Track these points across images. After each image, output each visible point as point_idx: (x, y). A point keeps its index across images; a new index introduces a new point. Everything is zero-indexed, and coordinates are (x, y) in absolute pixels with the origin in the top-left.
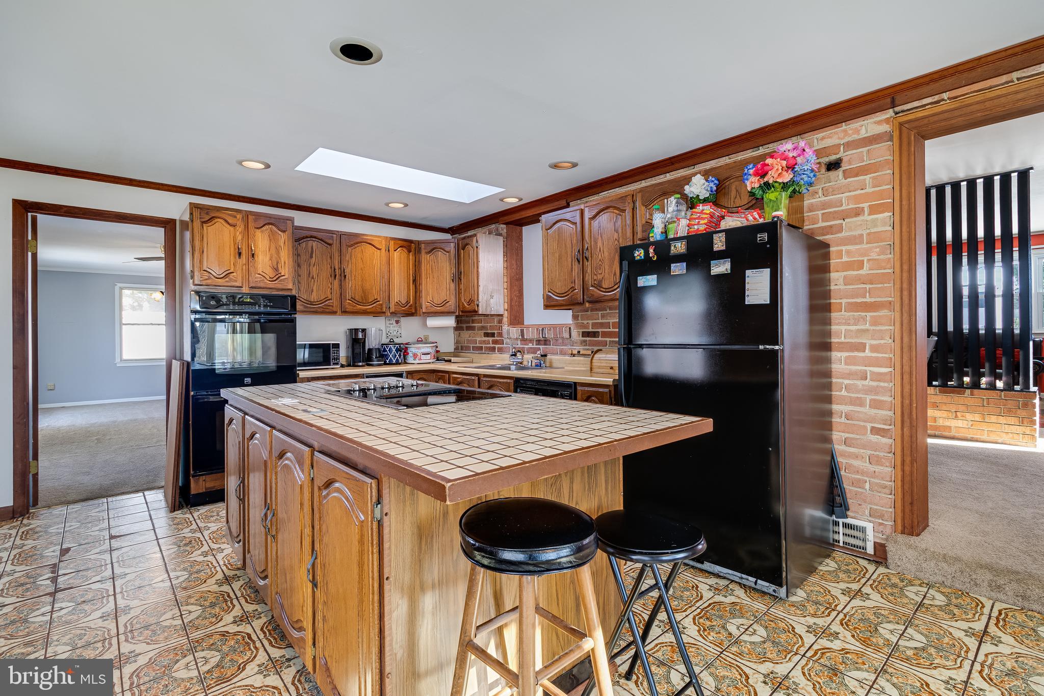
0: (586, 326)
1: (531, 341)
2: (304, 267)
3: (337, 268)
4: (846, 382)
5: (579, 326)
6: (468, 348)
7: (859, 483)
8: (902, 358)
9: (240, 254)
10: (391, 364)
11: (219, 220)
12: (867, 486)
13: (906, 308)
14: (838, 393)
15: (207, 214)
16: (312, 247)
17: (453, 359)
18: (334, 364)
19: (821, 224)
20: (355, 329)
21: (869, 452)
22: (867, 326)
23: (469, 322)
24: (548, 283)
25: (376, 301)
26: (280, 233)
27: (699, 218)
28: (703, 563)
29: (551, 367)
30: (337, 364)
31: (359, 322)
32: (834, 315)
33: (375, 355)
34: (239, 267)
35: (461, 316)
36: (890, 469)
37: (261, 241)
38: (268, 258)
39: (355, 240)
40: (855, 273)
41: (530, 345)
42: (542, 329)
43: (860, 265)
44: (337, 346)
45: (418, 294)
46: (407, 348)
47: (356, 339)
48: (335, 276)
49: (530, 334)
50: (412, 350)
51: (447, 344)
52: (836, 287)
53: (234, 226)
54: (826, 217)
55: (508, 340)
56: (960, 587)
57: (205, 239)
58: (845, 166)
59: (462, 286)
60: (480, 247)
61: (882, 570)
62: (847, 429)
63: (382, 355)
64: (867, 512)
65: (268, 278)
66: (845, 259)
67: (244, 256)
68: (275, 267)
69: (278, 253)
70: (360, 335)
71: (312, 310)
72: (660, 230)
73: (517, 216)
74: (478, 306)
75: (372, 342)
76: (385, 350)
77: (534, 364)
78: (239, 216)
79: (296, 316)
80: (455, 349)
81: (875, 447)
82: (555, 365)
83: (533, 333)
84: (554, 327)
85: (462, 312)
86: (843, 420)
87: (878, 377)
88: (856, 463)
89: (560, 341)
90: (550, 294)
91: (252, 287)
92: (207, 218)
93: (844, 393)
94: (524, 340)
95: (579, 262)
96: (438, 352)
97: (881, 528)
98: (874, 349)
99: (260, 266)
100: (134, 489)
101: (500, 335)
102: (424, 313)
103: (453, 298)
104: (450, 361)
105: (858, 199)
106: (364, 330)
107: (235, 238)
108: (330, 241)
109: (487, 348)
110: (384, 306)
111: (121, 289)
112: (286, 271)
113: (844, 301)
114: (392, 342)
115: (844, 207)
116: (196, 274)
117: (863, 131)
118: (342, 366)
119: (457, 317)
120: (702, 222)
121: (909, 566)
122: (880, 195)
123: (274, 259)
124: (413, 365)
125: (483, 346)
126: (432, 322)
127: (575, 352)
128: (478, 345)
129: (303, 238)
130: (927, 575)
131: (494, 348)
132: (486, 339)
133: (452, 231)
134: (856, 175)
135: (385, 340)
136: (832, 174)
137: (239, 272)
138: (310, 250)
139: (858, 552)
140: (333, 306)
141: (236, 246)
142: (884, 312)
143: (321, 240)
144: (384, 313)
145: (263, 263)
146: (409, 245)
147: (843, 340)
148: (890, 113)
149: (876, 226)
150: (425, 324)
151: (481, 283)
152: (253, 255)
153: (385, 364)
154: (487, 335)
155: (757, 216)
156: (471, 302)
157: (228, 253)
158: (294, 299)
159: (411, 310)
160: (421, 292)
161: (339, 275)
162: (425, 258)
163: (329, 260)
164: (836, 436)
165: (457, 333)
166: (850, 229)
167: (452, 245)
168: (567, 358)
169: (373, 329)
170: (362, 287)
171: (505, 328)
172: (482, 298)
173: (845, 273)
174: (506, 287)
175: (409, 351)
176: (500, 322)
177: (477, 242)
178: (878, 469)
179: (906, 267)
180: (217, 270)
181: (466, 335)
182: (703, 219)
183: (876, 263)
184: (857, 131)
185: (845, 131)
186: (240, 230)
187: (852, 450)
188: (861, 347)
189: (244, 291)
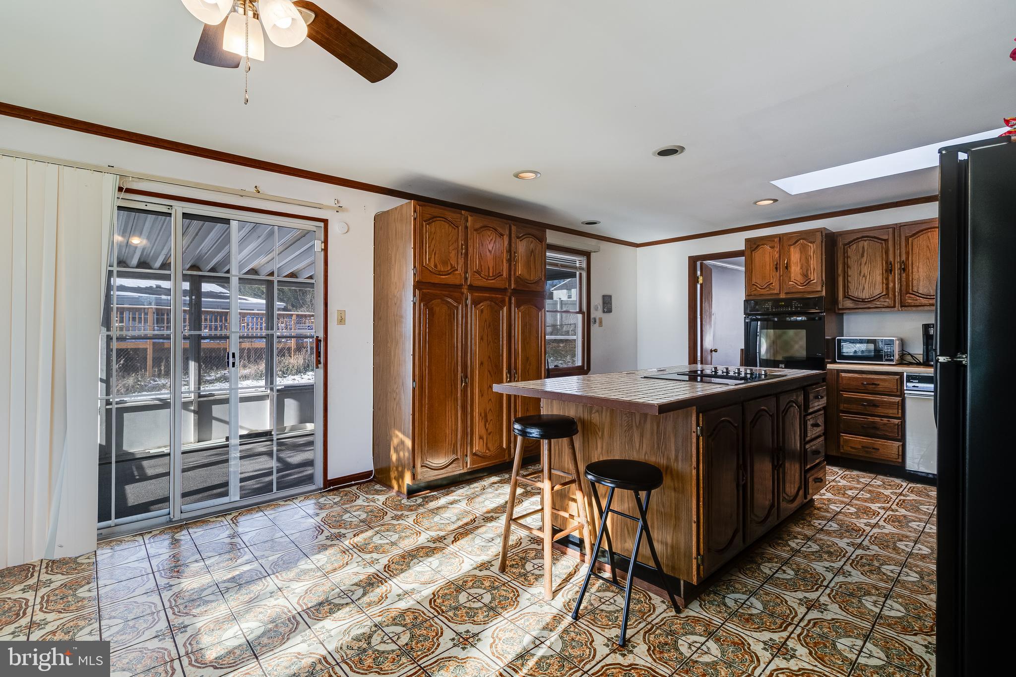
2: (854, 267)
3: (893, 262)
9: (777, 267)
11: (764, 246)
16: (863, 246)
18: (887, 360)
20: (928, 325)
26: (810, 244)
30: (891, 360)
34: (776, 278)
37: (794, 255)
38: (799, 268)
44: (889, 342)
47: (928, 336)
48: (892, 270)
53: (773, 248)
65: (799, 283)
67: (780, 269)
68: (805, 273)
69: (808, 261)
91: (787, 293)
99: (793, 275)
107: (773, 255)
108: (881, 236)
112: (816, 276)
116: (748, 288)
123: (804, 267)
129: (855, 240)
137: (777, 282)
138: (860, 250)
140: (887, 301)
141: (775, 263)
143: (873, 238)
145: (796, 270)
152: (788, 268)
157: (769, 268)
161: (897, 268)
180: (760, 283)
186: (777, 249)
189: (781, 297)
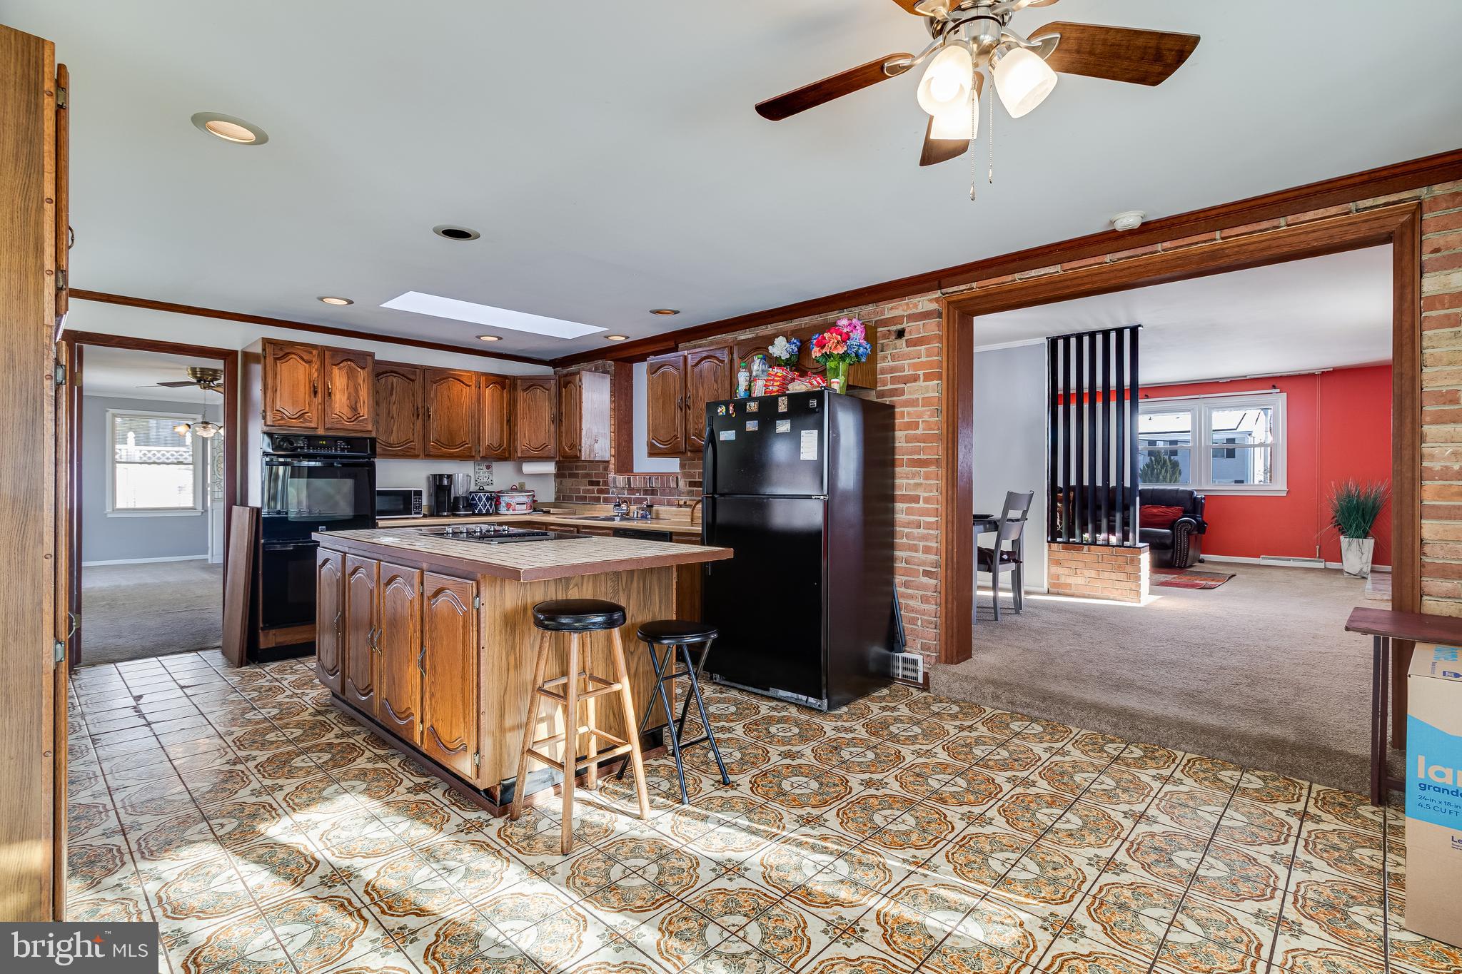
0: (693, 476)
1: (638, 490)
2: (383, 405)
3: (420, 406)
4: (906, 530)
5: (685, 475)
6: (570, 498)
7: (913, 621)
8: (947, 508)
9: (316, 393)
10: (480, 514)
11: (293, 356)
12: (919, 622)
13: (950, 465)
14: (900, 541)
15: (281, 349)
16: (392, 383)
17: (552, 510)
18: (415, 513)
19: (890, 387)
20: (440, 475)
21: (921, 593)
22: (921, 481)
23: (571, 469)
24: (653, 430)
25: (464, 443)
26: (359, 369)
27: (773, 380)
28: (768, 690)
29: (658, 518)
30: (419, 513)
31: (444, 467)
32: (898, 470)
33: (461, 503)
34: (314, 407)
35: (563, 462)
36: (935, 607)
37: (339, 380)
38: (346, 397)
39: (441, 375)
40: (913, 432)
41: (638, 495)
42: (649, 477)
43: (916, 425)
44: (419, 493)
45: (512, 437)
46: (499, 497)
47: (440, 487)
48: (418, 416)
49: (637, 483)
50: (505, 499)
51: (547, 493)
52: (900, 444)
53: (309, 362)
54: (894, 380)
55: (614, 490)
56: (975, 701)
57: (278, 377)
58: (907, 336)
59: (563, 429)
60: (584, 386)
61: (925, 694)
62: (907, 572)
63: (468, 505)
64: (919, 647)
65: (345, 418)
66: (906, 420)
67: (319, 395)
68: (354, 407)
69: (357, 391)
70: (445, 483)
71: (391, 453)
72: (744, 388)
73: (626, 354)
74: (580, 451)
75: (459, 489)
76: (473, 499)
77: (639, 516)
78: (315, 352)
79: (376, 460)
80: (555, 499)
81: (925, 587)
82: (661, 517)
83: (640, 482)
84: (662, 475)
85: (563, 457)
86: (904, 565)
87: (928, 526)
88: (912, 603)
89: (668, 491)
90: (654, 441)
91: (328, 429)
92: (281, 354)
93: (904, 540)
94: (631, 490)
95: (681, 410)
96: (534, 501)
97: (928, 659)
98: (927, 500)
99: (337, 405)
100: (185, 649)
101: (606, 483)
102: (519, 458)
103: (553, 441)
104: (548, 512)
105: (914, 366)
106: (450, 477)
107: (310, 375)
108: (412, 377)
109: (590, 497)
110: (473, 450)
111: (114, 416)
112: (364, 412)
113: (905, 457)
114: (482, 490)
115: (906, 373)
116: (269, 414)
117: (920, 307)
118: (425, 516)
119: (557, 463)
120: (776, 384)
121: (943, 688)
122: (930, 365)
123: (352, 397)
124: (507, 515)
125: (588, 495)
126: (528, 468)
127: (681, 503)
128: (582, 494)
129: (383, 373)
130: (954, 695)
131: (599, 498)
132: (591, 487)
133: (554, 363)
134: (915, 346)
135: (473, 488)
136: (898, 342)
137: (315, 412)
138: (390, 387)
139: (911, 682)
140: (415, 449)
141: (312, 384)
142: (933, 469)
143: (403, 375)
144: (473, 457)
145: (340, 401)
146: (502, 381)
147: (904, 492)
148: (938, 294)
149: (927, 392)
150: (520, 470)
151: (584, 426)
152: (330, 394)
153: (474, 514)
154: (591, 483)
155: (821, 382)
156: (572, 446)
157: (303, 390)
158: (373, 441)
159: (505, 453)
160: (516, 433)
161: (422, 414)
162: (521, 396)
163: (411, 398)
164: (899, 579)
165: (559, 480)
166: (910, 393)
167: (553, 382)
168: (674, 509)
169: (461, 475)
170: (448, 427)
171: (612, 475)
172: (585, 442)
173: (906, 432)
174: (612, 430)
175: (501, 500)
176: (606, 469)
177: (580, 380)
178: (926, 607)
179: (950, 429)
180: (289, 411)
181: (568, 483)
182: (777, 381)
183: (928, 425)
184: (916, 306)
185: (907, 304)
186: (316, 367)
187: (909, 591)
188: (916, 499)
189: (319, 433)
